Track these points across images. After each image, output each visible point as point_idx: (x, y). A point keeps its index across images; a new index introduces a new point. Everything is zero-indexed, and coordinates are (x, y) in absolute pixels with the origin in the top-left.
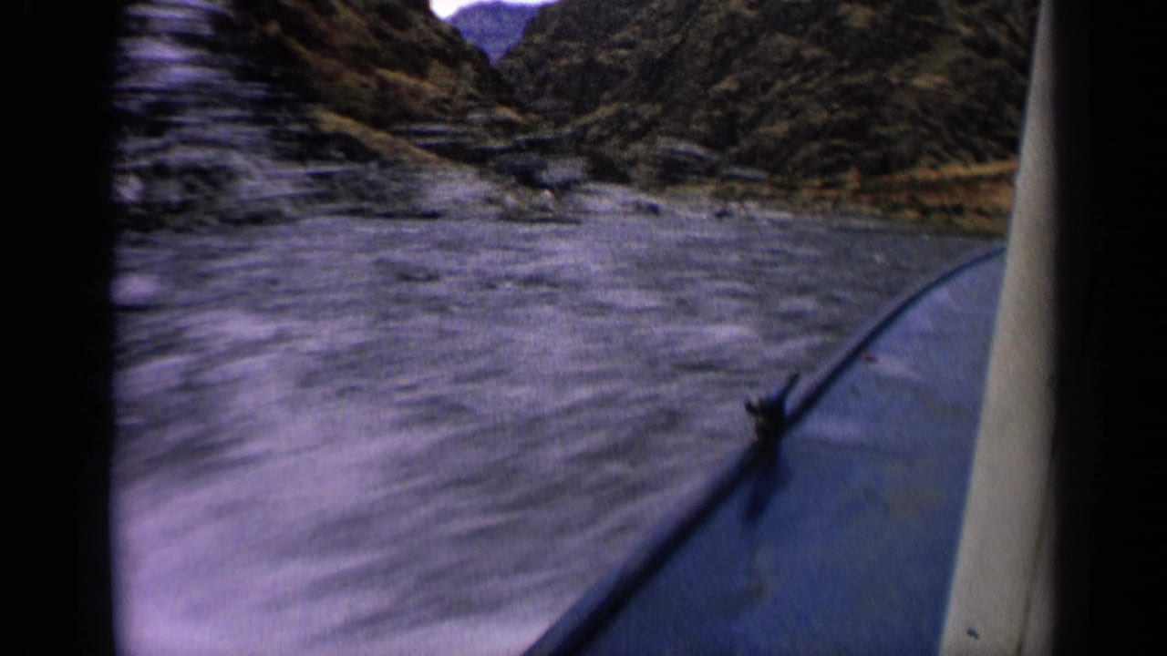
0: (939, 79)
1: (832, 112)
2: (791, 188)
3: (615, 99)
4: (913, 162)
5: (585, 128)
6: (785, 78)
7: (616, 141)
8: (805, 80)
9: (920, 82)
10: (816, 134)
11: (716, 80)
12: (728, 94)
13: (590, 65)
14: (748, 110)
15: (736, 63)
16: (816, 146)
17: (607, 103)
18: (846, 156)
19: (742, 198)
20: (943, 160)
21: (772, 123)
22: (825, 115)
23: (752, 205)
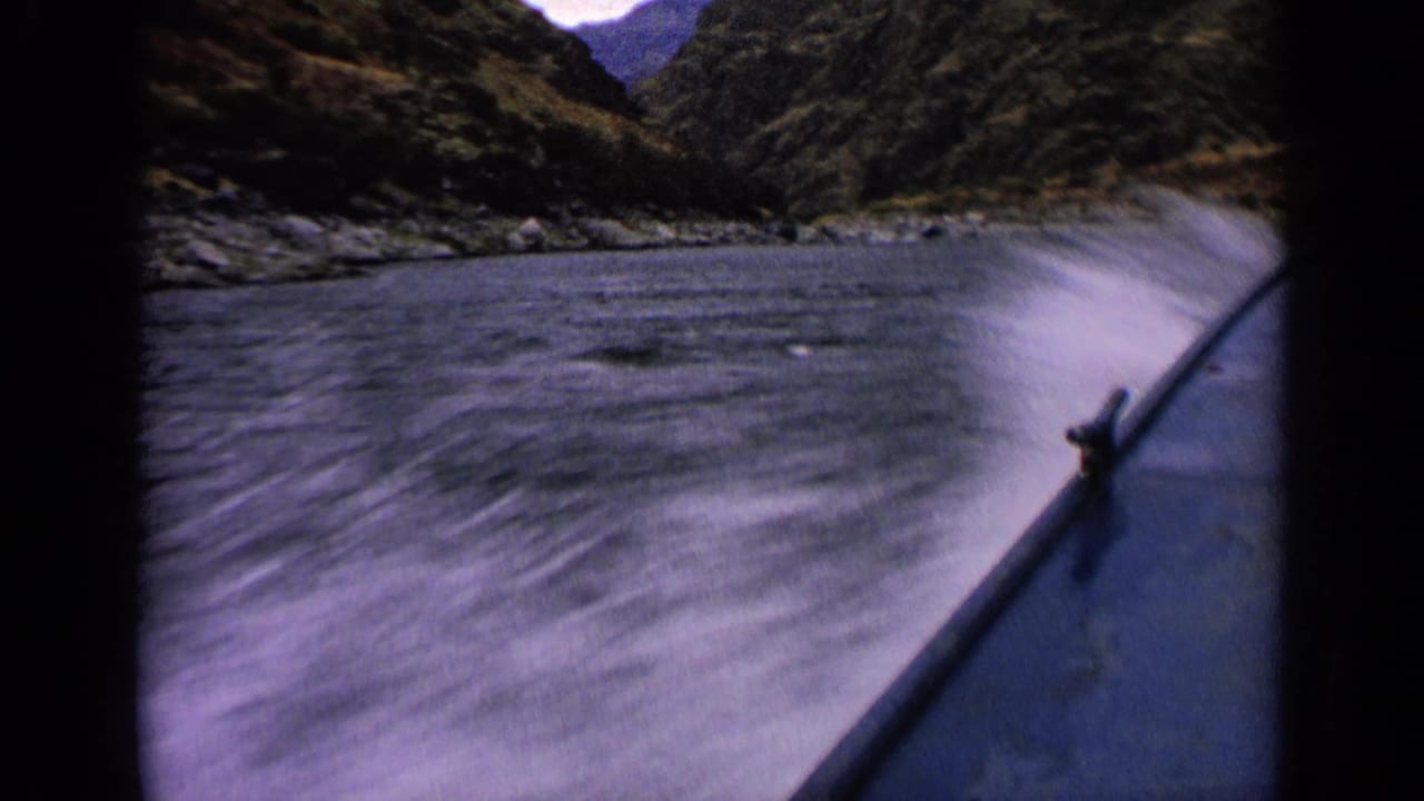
0: (1218, 34)
1: (1080, 88)
2: (1029, 191)
3: (810, 96)
4: (1189, 144)
5: (773, 137)
6: (1020, 52)
7: (812, 150)
8: (1045, 51)
9: (1191, 40)
10: (1060, 118)
11: (934, 60)
12: (951, 78)
13: (776, 57)
14: (976, 97)
15: (957, 36)
16: (1061, 134)
17: (799, 103)
18: (1103, 143)
19: (961, 208)
20: (1229, 139)
21: (1007, 109)
22: (1071, 93)
23: (975, 216)
